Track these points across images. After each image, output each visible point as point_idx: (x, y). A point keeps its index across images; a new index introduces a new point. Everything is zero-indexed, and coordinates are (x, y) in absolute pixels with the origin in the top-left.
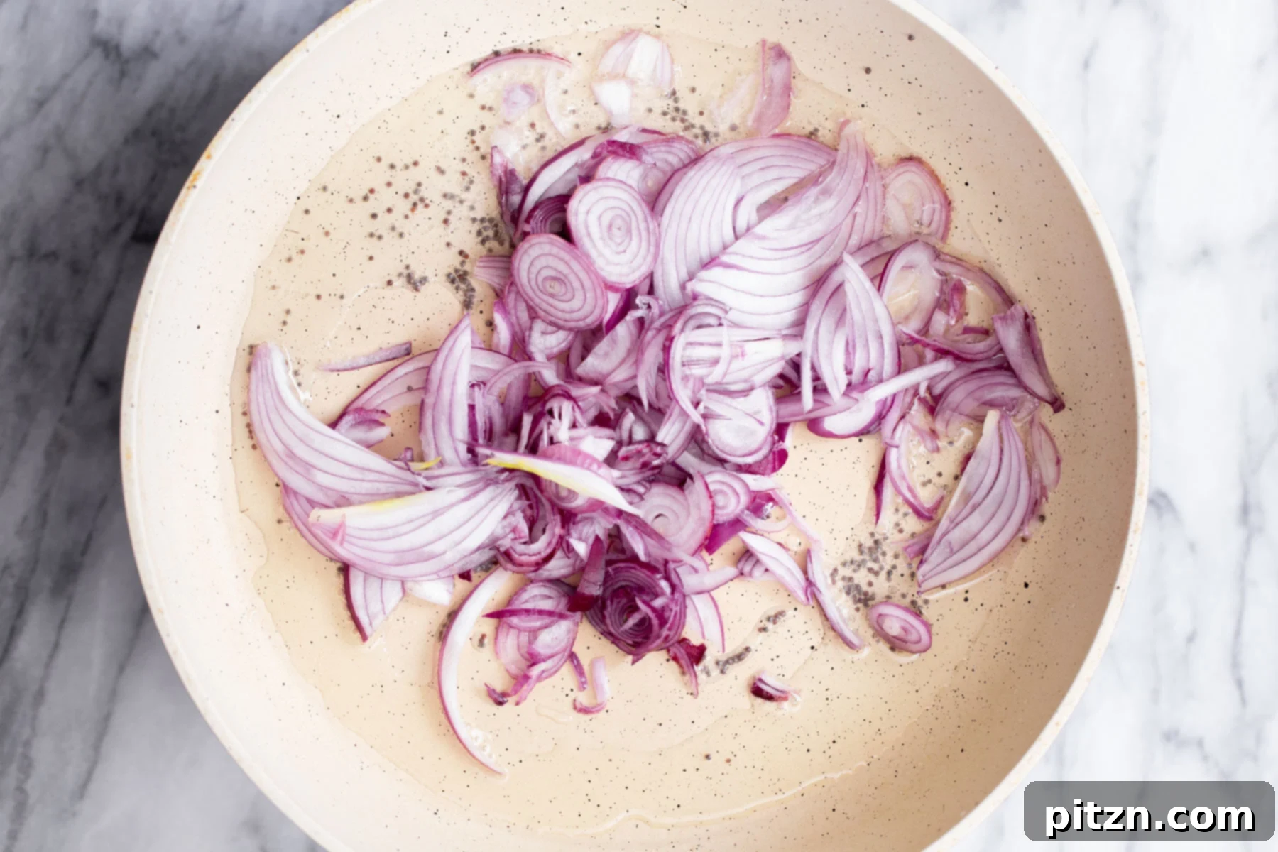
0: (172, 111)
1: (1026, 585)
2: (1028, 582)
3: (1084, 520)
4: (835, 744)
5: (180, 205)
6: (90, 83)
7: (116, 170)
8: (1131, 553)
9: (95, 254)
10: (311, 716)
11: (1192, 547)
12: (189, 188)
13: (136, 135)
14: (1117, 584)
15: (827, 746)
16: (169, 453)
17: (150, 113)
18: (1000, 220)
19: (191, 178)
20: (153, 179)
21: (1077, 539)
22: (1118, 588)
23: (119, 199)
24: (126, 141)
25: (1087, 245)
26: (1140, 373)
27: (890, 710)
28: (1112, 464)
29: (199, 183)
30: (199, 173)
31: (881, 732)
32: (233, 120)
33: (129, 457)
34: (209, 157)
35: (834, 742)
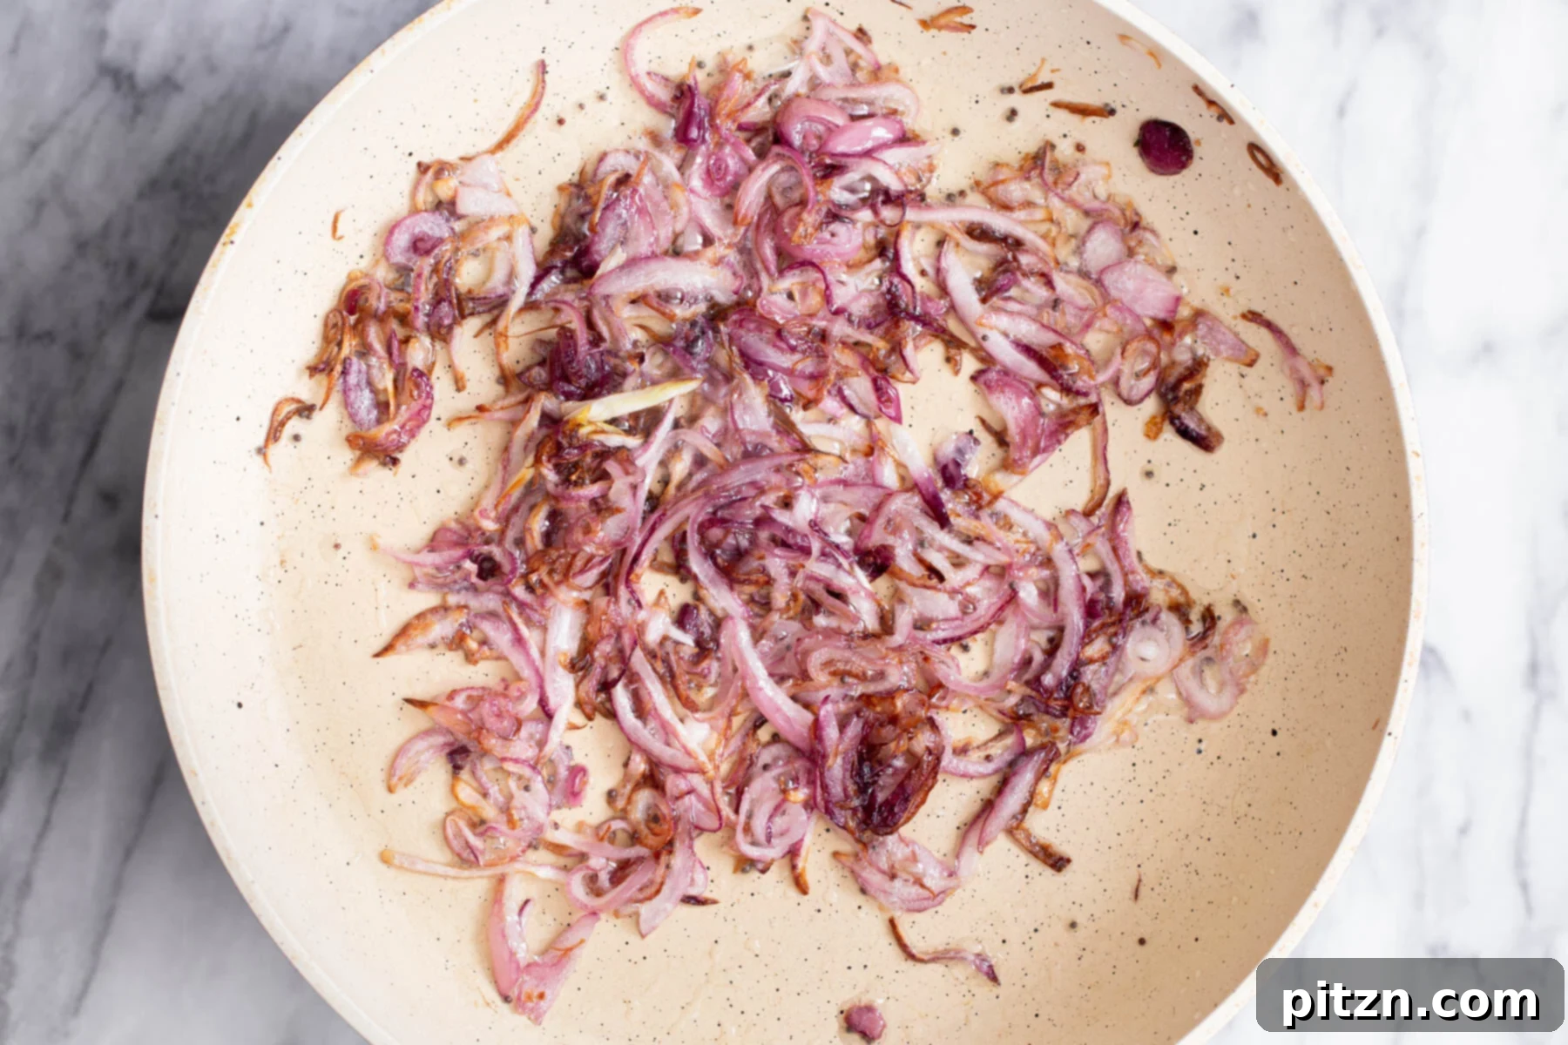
0: (199, 158)
1: (1274, 733)
2: (1276, 728)
3: (1346, 650)
4: (1037, 934)
5: (214, 266)
6: (96, 121)
7: (126, 233)
8: (1406, 690)
9: (101, 335)
10: (382, 903)
11: (1467, 715)
12: (224, 244)
13: (152, 187)
14: (1389, 729)
15: (1028, 936)
16: (202, 576)
17: (171, 160)
18: (1238, 278)
19: (227, 231)
20: (175, 241)
21: (1338, 674)
22: (1390, 734)
23: (132, 266)
24: (141, 195)
25: (1347, 307)
26: (1414, 466)
27: (1105, 890)
28: (1381, 580)
29: (237, 238)
30: (237, 225)
31: (1095, 917)
32: (279, 158)
33: (152, 580)
34: (250, 205)
35: (1036, 930)
